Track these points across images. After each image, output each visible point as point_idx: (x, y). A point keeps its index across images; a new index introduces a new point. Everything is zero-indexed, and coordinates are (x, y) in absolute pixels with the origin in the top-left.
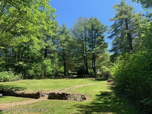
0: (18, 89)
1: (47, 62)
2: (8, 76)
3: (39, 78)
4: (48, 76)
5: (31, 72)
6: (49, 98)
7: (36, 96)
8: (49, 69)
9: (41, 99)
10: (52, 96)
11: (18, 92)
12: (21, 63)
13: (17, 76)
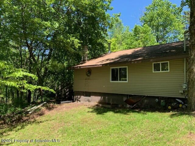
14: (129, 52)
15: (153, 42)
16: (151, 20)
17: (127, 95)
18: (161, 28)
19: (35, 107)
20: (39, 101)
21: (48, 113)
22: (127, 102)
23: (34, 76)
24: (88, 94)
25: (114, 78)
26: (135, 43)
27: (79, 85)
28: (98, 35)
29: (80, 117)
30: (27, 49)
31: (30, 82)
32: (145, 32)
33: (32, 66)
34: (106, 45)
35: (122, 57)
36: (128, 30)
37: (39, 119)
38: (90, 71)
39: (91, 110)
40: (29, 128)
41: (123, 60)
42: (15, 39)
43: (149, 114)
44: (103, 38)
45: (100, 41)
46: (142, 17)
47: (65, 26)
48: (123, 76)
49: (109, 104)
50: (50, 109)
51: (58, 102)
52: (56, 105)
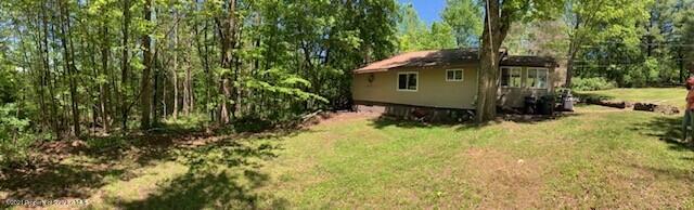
0: (606, 98)
1: (651, 62)
2: (599, 84)
3: (639, 86)
4: (651, 84)
5: (627, 78)
6: (635, 109)
7: (621, 106)
8: (654, 74)
9: (626, 109)
10: (639, 107)
11: (605, 101)
12: (614, 66)
13: (610, 84)
14: (423, 54)
15: (453, 44)
16: (453, 18)
17: (416, 107)
18: (463, 29)
19: (310, 115)
20: (315, 108)
21: (323, 122)
22: (415, 114)
23: (306, 83)
24: (370, 104)
25: (402, 86)
26: (433, 43)
27: (359, 92)
28: (386, 31)
29: (357, 130)
30: (303, 52)
31: (307, 90)
32: (444, 31)
33: (308, 71)
34: (394, 43)
35: (414, 60)
36: (425, 26)
37: (312, 127)
38: (372, 75)
39: (371, 122)
40: (302, 136)
41: (415, 64)
42: (290, 40)
43: (436, 129)
44: (391, 34)
45: (388, 38)
46: (442, 11)
47: (346, 19)
48: (412, 83)
49: (394, 116)
50: (325, 118)
51: (334, 111)
52: (332, 114)
